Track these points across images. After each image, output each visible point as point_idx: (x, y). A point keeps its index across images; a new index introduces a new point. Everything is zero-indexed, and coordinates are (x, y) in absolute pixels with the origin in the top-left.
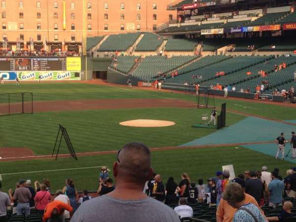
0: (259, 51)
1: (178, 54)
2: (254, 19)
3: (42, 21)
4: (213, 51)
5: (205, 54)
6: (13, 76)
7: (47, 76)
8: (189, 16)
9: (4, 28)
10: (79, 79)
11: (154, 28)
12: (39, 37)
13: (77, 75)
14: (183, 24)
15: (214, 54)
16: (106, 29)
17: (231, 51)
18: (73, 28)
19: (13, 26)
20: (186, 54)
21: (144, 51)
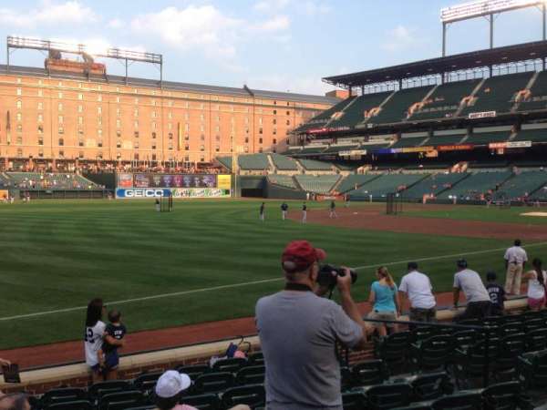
0: (407, 169)
1: (321, 173)
2: (392, 142)
3: (158, 141)
4: (351, 170)
5: (345, 174)
6: (168, 193)
7: (198, 193)
8: (308, 140)
9: (119, 146)
10: (229, 196)
11: (261, 151)
12: (154, 157)
13: (227, 192)
14: (306, 147)
15: (353, 173)
16: (218, 150)
17: (373, 170)
18: (187, 149)
19: (128, 145)
20: (328, 173)
21: (290, 170)
